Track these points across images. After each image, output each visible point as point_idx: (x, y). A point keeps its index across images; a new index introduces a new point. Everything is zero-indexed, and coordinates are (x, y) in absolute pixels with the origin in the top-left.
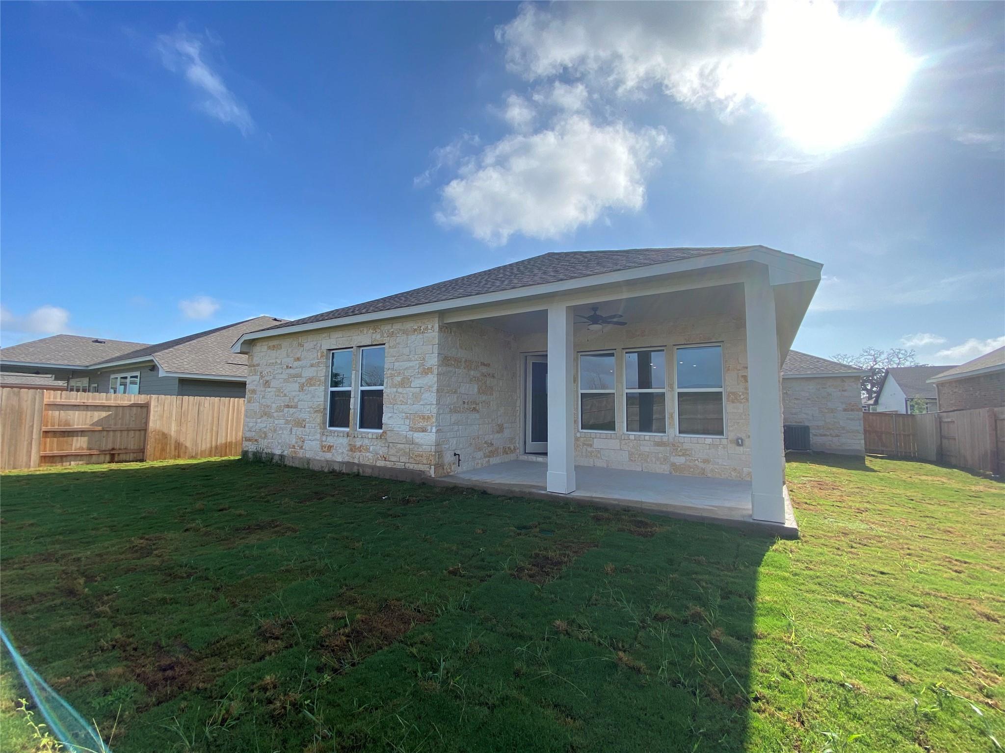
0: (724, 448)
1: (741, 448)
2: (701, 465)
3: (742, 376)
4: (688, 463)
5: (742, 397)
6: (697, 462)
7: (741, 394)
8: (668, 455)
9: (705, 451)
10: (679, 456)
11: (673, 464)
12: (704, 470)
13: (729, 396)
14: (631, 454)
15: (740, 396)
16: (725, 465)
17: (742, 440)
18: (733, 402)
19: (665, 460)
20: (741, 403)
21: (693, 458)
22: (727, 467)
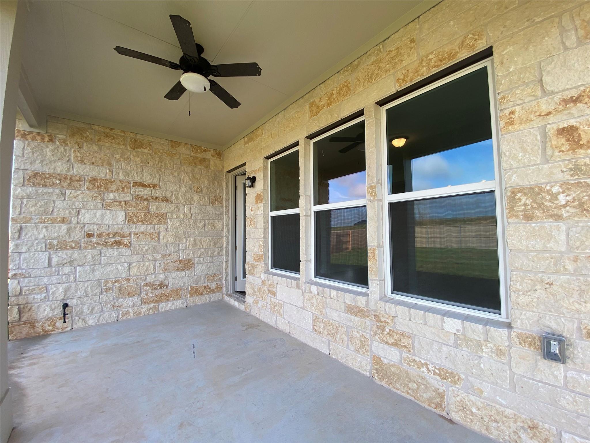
0: (500, 353)
1: (558, 369)
2: (435, 382)
3: (562, 132)
4: (405, 367)
5: (562, 199)
6: (424, 369)
7: (555, 190)
8: (368, 337)
9: (445, 348)
10: (388, 343)
11: (376, 360)
12: (441, 396)
13: (513, 199)
14: (315, 320)
15: (555, 197)
16: (501, 405)
17: (561, 341)
18: (528, 218)
19: (362, 346)
20: (558, 217)
21: (417, 359)
22: (508, 412)
